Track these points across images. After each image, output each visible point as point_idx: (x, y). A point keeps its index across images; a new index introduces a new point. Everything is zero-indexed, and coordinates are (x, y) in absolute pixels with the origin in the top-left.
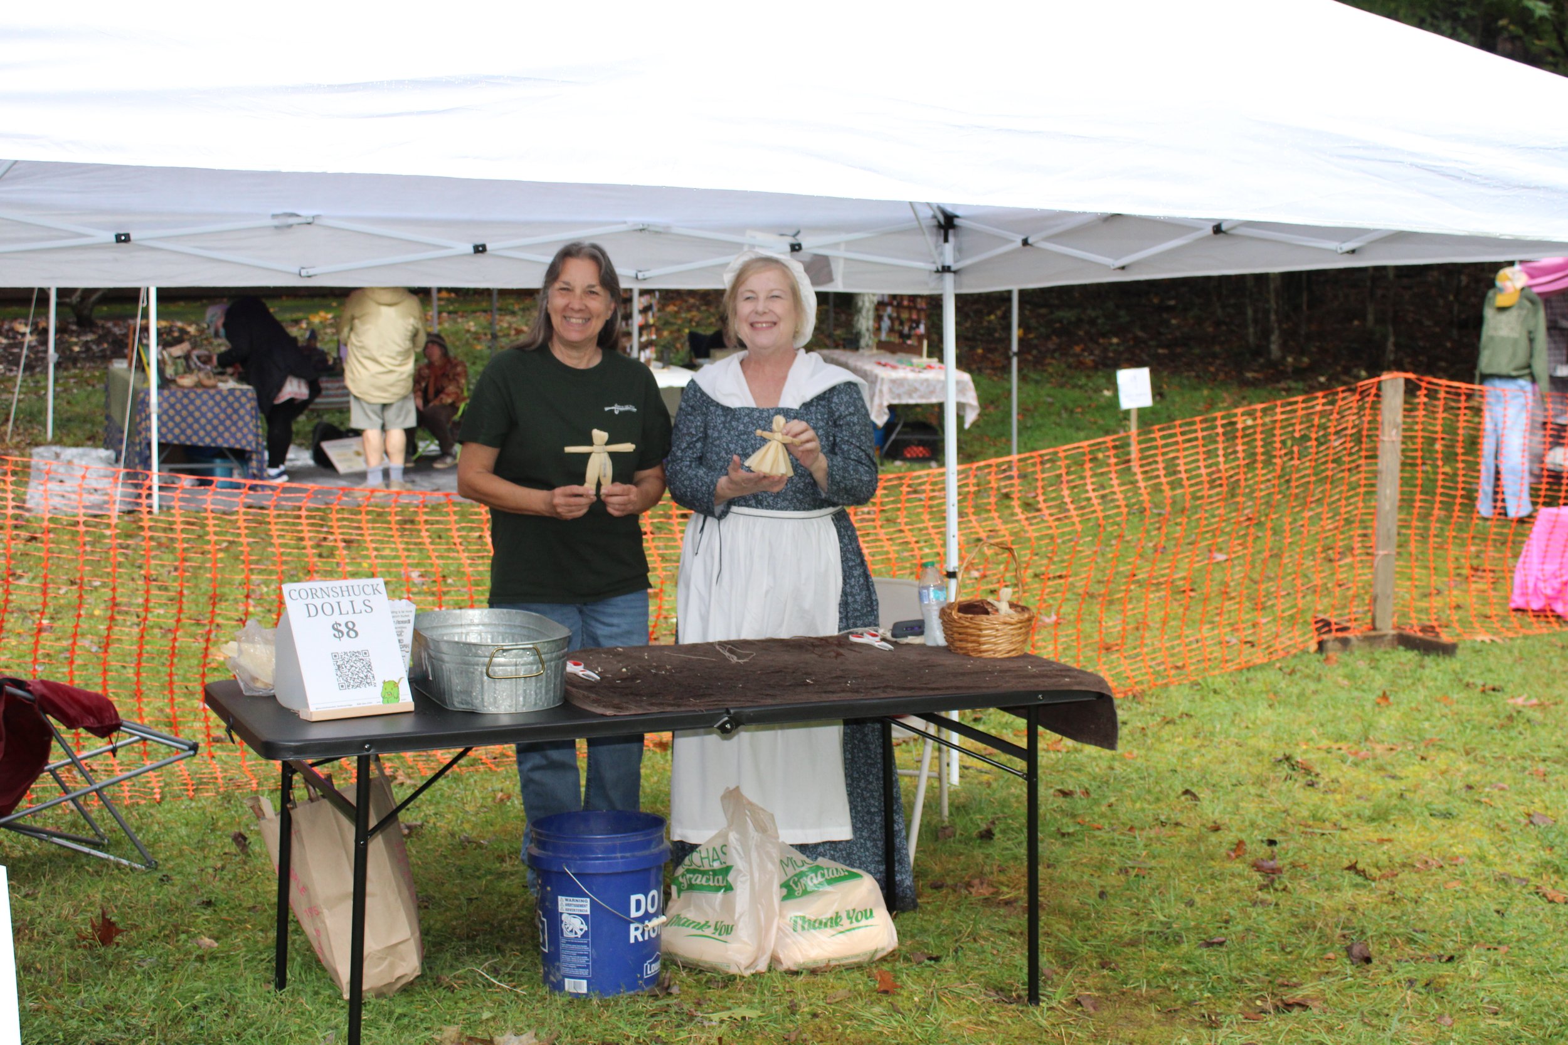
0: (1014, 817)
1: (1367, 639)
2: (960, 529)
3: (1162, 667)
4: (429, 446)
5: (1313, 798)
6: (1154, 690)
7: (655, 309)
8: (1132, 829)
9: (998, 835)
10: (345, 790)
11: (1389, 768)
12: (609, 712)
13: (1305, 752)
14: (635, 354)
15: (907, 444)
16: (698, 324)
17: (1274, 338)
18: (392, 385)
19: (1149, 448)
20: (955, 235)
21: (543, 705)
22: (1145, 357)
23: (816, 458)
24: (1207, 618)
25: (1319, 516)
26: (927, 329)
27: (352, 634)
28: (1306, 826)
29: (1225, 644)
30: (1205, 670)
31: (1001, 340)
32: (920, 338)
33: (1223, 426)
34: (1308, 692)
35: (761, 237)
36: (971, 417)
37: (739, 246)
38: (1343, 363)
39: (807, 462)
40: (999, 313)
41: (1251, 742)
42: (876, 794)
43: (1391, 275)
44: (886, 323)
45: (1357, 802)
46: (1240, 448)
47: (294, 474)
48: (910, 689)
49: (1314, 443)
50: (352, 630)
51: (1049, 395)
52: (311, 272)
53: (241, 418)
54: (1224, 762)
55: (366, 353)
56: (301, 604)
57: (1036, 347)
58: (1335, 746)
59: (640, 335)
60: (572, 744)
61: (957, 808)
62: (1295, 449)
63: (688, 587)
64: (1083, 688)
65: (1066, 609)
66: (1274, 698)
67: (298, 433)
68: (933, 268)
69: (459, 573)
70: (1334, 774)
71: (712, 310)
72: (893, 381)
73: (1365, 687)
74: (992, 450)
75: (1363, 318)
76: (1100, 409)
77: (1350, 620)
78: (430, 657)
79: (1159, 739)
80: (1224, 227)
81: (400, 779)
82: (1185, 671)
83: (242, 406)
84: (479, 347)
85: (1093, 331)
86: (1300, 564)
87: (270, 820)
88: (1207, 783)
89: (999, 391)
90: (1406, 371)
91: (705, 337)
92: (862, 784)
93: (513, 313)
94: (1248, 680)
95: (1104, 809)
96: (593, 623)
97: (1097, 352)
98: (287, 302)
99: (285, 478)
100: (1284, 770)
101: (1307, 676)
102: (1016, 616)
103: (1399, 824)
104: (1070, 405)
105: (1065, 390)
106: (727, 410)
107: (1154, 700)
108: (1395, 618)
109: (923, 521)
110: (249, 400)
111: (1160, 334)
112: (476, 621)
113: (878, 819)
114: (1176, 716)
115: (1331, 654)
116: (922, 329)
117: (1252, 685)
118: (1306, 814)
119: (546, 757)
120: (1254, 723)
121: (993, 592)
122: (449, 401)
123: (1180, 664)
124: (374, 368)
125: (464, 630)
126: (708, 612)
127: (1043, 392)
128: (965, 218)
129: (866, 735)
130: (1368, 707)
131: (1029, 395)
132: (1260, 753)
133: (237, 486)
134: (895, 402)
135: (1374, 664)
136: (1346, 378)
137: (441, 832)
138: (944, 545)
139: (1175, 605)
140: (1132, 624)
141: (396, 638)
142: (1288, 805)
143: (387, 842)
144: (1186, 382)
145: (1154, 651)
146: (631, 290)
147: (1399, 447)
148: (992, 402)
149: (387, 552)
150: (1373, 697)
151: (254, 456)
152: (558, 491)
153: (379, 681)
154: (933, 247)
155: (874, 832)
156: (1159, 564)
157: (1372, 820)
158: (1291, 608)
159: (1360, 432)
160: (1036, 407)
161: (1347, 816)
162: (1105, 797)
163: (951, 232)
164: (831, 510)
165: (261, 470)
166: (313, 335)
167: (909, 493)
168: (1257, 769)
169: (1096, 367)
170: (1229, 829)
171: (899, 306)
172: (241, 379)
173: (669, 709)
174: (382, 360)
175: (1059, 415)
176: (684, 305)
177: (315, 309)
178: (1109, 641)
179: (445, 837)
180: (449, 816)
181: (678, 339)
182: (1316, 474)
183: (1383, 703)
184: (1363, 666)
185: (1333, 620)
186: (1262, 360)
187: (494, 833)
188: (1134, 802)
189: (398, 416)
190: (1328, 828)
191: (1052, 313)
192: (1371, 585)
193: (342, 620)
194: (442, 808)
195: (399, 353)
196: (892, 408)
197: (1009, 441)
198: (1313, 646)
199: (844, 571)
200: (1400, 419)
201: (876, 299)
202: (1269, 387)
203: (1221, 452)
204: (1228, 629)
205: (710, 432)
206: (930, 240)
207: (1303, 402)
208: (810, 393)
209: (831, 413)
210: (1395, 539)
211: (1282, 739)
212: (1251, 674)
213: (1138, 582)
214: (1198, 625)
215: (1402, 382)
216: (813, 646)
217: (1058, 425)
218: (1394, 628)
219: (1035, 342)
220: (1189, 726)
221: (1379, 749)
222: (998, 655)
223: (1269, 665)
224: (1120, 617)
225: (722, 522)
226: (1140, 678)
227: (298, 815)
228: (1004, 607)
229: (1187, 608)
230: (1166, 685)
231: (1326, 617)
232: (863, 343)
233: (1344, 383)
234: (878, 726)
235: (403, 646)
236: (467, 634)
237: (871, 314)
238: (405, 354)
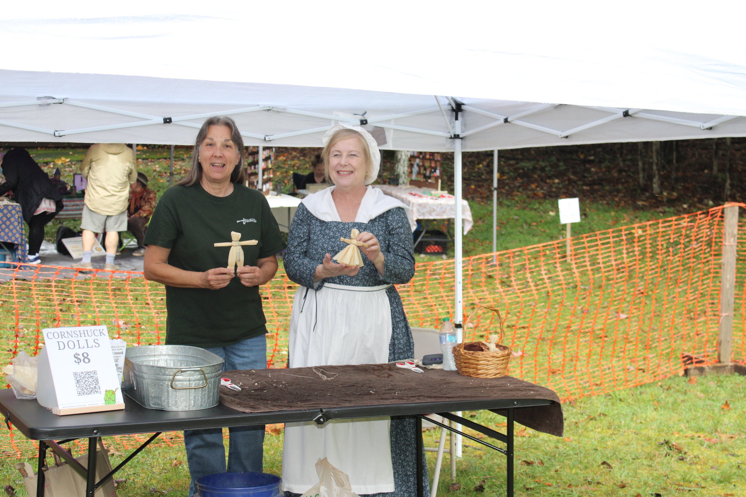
0: (497, 478)
1: (715, 368)
2: (463, 297)
3: (587, 385)
4: (131, 242)
5: (683, 467)
6: (582, 398)
7: (272, 158)
8: (570, 486)
9: (487, 489)
10: (80, 458)
11: (730, 449)
12: (247, 410)
13: (678, 438)
14: (260, 186)
15: (428, 244)
16: (298, 168)
17: (655, 180)
18: (114, 204)
19: (579, 249)
20: (462, 116)
21: (206, 405)
22: (575, 191)
23: (378, 255)
24: (615, 354)
25: (685, 292)
26: (441, 173)
27: (86, 360)
28: (679, 485)
29: (626, 370)
30: (614, 386)
31: (486, 180)
32: (437, 178)
33: (626, 235)
34: (679, 401)
35: (342, 116)
36: (468, 227)
37: (329, 121)
38: (698, 196)
39: (371, 258)
40: (485, 163)
41: (644, 432)
42: (411, 464)
43: (728, 142)
44: (415, 169)
45: (711, 470)
46: (636, 249)
47: (44, 259)
48: (435, 397)
49: (683, 246)
50: (86, 358)
51: (516, 215)
52: (62, 133)
53: (12, 223)
54: (627, 445)
55: (99, 184)
56: (55, 341)
57: (507, 184)
58: (696, 435)
59: (263, 175)
60: (220, 431)
61: (461, 472)
62: (671, 249)
63: (295, 332)
64: (542, 398)
65: (528, 347)
66: (657, 404)
67: (47, 233)
68: (449, 135)
69: (149, 321)
70: (696, 453)
71: (307, 159)
72: (420, 205)
73: (714, 398)
74: (481, 248)
75: (711, 168)
76: (547, 223)
77: (704, 356)
78: (135, 375)
79: (586, 430)
80: (630, 113)
81: (112, 452)
82: (602, 387)
83: (13, 216)
84: (162, 181)
85: (543, 175)
86: (673, 321)
87: (31, 478)
88: (616, 458)
89: (485, 212)
90: (739, 202)
91: (303, 176)
92: (402, 457)
93: (183, 160)
94: (641, 393)
95: (552, 473)
96: (232, 356)
97: (545, 188)
98: (40, 151)
99: (39, 261)
100: (665, 450)
101: (678, 391)
102: (500, 353)
103: (737, 485)
104: (529, 221)
105: (526, 211)
106: (322, 222)
107: (582, 405)
108: (733, 355)
109: (440, 293)
110: (17, 212)
111: (585, 177)
112: (164, 353)
113: (412, 479)
114: (596, 415)
115: (692, 377)
116: (438, 173)
117: (644, 396)
118: (679, 477)
119: (203, 440)
120: (645, 420)
121: (482, 336)
122: (145, 215)
123: (598, 383)
124: (103, 193)
125: (156, 359)
126: (308, 348)
127: (512, 213)
128: (468, 105)
129: (405, 426)
130: (717, 411)
131: (503, 215)
132: (649, 439)
133: (8, 267)
134: (421, 218)
135: (720, 384)
136: (699, 205)
137: (137, 485)
138: (453, 306)
139: (595, 346)
140: (568, 358)
141: (114, 363)
142: (668, 472)
143: (105, 492)
144: (600, 207)
145: (582, 375)
146: (258, 147)
147: (735, 248)
148: (481, 218)
149: (103, 308)
150: (719, 404)
151: (20, 248)
152: (211, 271)
153: (103, 390)
154: (449, 124)
155: (409, 487)
156: (585, 320)
157: (721, 482)
158: (668, 348)
159: (710, 239)
160: (508, 222)
161: (705, 479)
162: (553, 465)
163: (460, 113)
164: (386, 286)
165: (24, 256)
166: (58, 172)
167: (431, 275)
168: (648, 449)
169: (545, 197)
170: (631, 486)
171: (424, 158)
172: (13, 199)
173: (285, 409)
174: (108, 188)
175: (522, 227)
176: (290, 157)
177: (59, 156)
178: (554, 367)
179: (140, 488)
180: (143, 475)
181: (286, 177)
182: (683, 266)
183: (726, 409)
184: (712, 385)
185: (694, 356)
186: (647, 194)
187: (171, 486)
188: (571, 469)
189: (116, 224)
190: (693, 486)
191: (517, 163)
192: (717, 335)
193: (80, 352)
194: (138, 470)
195: (120, 184)
196: (419, 221)
197: (491, 242)
198: (682, 373)
199: (393, 324)
200: (735, 231)
201: (409, 155)
202: (652, 211)
203: (625, 251)
204: (628, 361)
205: (312, 236)
206: (447, 118)
207: (676, 220)
208: (374, 214)
209: (387, 226)
210: (733, 306)
211: (663, 430)
212: (643, 389)
213: (572, 331)
214: (609, 359)
215: (737, 209)
216: (374, 370)
217: (521, 233)
218: (732, 361)
219: (507, 181)
220: (605, 422)
221: (724, 437)
222: (489, 377)
223: (654, 383)
224: (562, 353)
225: (318, 292)
226: (574, 391)
227: (48, 475)
228: (492, 347)
229: (603, 348)
230: (590, 396)
231: (690, 354)
232: (401, 181)
233: (700, 209)
234: (412, 420)
235: (118, 368)
236: (158, 361)
237: (406, 163)
238: (124, 184)
